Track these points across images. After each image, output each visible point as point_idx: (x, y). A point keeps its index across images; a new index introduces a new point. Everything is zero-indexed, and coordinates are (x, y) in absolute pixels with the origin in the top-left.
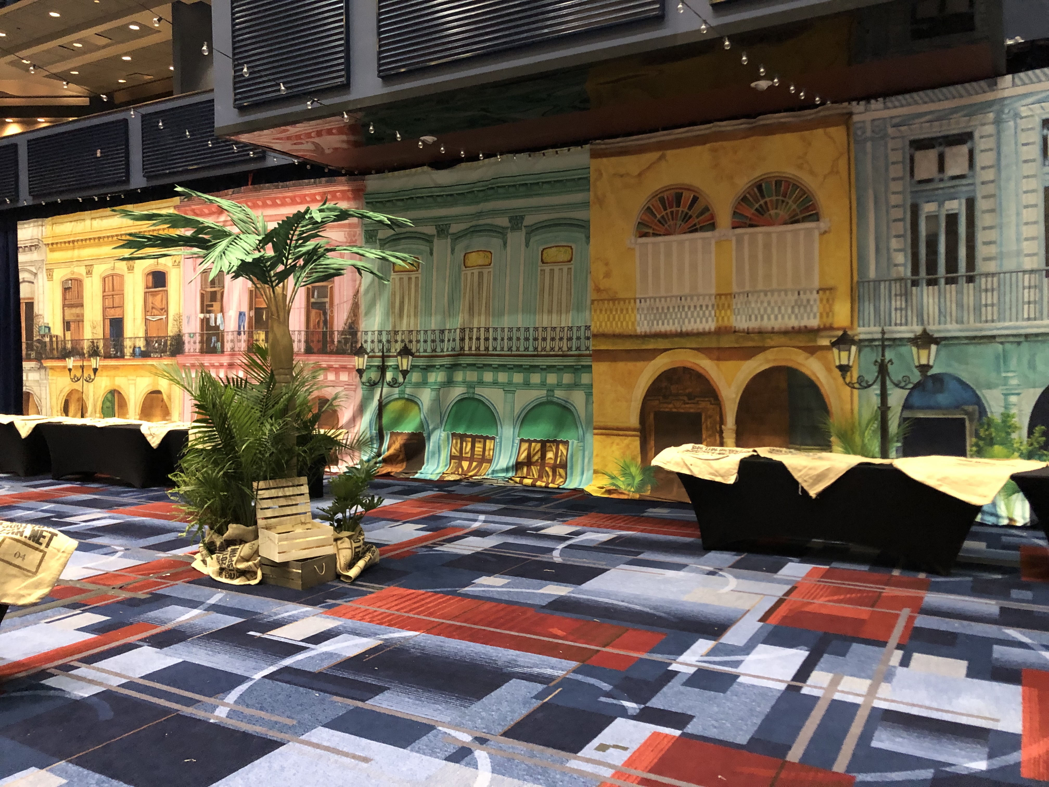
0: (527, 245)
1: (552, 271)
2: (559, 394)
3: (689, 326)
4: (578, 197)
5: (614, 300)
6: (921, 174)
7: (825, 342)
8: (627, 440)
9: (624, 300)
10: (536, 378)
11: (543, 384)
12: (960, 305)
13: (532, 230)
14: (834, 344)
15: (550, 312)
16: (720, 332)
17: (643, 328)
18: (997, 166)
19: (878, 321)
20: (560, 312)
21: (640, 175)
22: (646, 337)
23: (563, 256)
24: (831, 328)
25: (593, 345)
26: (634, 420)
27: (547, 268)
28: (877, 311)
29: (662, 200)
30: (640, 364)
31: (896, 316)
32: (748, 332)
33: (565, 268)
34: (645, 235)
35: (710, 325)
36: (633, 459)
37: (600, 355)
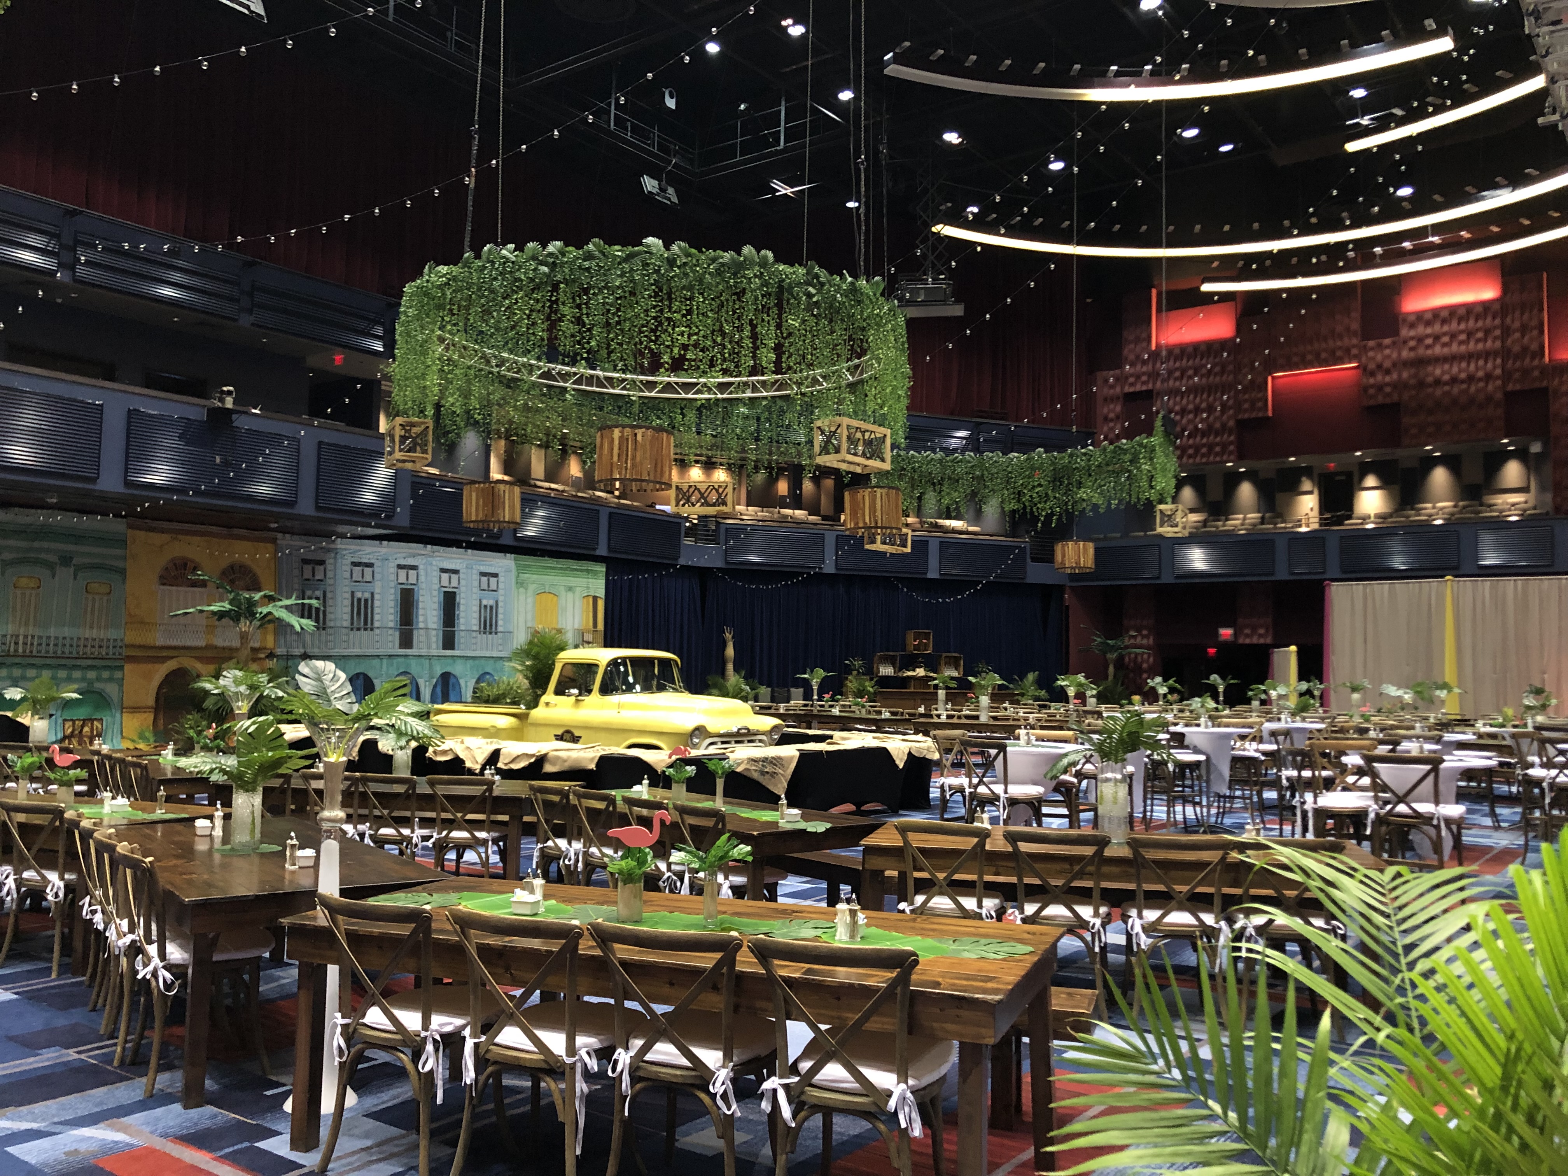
0: (75, 578)
1: (94, 599)
2: (98, 685)
3: (189, 643)
4: (119, 552)
5: (142, 622)
6: (306, 577)
7: (263, 656)
8: (145, 715)
9: (148, 624)
10: (77, 674)
11: (83, 679)
12: (320, 641)
13: (79, 568)
14: (267, 657)
15: (91, 627)
16: (208, 647)
17: (160, 642)
18: (335, 577)
19: (286, 646)
20: (99, 628)
21: (161, 546)
22: (162, 648)
23: (104, 589)
24: (265, 648)
25: (125, 652)
26: (151, 701)
27: (90, 597)
28: (285, 641)
29: (175, 565)
30: (157, 666)
31: (294, 644)
32: (224, 648)
33: (105, 598)
34: (164, 584)
35: (202, 643)
36: (148, 727)
37: (131, 659)
